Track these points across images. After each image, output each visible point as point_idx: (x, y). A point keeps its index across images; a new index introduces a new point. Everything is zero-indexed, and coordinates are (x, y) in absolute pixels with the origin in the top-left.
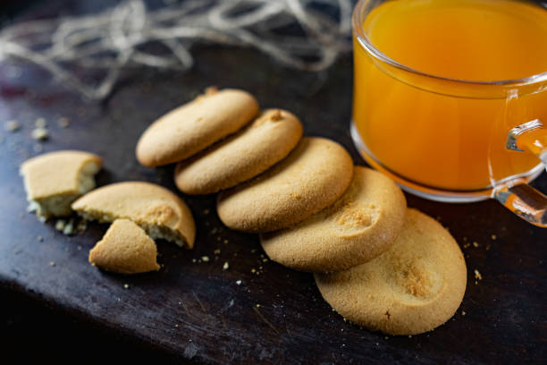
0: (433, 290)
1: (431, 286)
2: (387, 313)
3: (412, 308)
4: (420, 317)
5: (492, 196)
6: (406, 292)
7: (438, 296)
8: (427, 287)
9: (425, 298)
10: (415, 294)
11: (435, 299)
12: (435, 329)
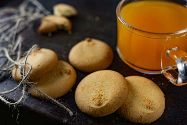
0: (155, 106)
1: (154, 105)
2: (141, 116)
3: (149, 114)
4: (152, 117)
5: (162, 73)
6: (146, 108)
7: (157, 108)
8: (153, 105)
9: (153, 109)
10: (150, 108)
11: (157, 109)
12: (157, 120)
